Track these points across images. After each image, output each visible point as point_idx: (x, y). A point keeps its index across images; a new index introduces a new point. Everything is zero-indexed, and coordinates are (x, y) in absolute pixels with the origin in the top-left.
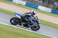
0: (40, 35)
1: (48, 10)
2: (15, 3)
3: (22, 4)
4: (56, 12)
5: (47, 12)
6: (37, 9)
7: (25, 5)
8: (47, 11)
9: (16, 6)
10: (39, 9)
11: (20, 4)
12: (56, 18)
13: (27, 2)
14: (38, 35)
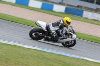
2: (86, 18)
9: (90, 24)
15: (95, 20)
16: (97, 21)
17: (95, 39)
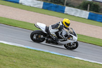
0: (28, 50)
1: (38, 4)
5: (36, 8)
6: (18, 3)
8: (35, 6)
10: (21, 4)
14: (25, 50)
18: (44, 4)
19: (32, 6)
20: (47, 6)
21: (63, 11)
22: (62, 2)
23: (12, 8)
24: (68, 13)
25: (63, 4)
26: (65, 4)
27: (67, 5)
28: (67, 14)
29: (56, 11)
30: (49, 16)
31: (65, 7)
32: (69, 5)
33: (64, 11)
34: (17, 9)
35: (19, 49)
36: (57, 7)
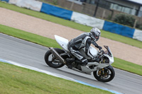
1: (97, 23)
2: (14, 5)
3: (31, 8)
4: (115, 27)
6: (69, 20)
7: (39, 10)
10: (74, 21)
11: (28, 7)
12: (114, 42)
13: (43, 4)
15: (26, 8)
16: (29, 9)
17: (25, 36)
18: (105, 24)
19: (88, 24)
20: (110, 27)
21: (130, 35)
22: (130, 23)
23: (61, 26)
24: (137, 38)
25: (132, 26)
26: (135, 25)
27: (138, 27)
28: (136, 40)
29: (121, 34)
30: (111, 41)
31: (134, 30)
32: (141, 27)
33: (132, 36)
34: (68, 28)
35: (66, 83)
36: (123, 29)
